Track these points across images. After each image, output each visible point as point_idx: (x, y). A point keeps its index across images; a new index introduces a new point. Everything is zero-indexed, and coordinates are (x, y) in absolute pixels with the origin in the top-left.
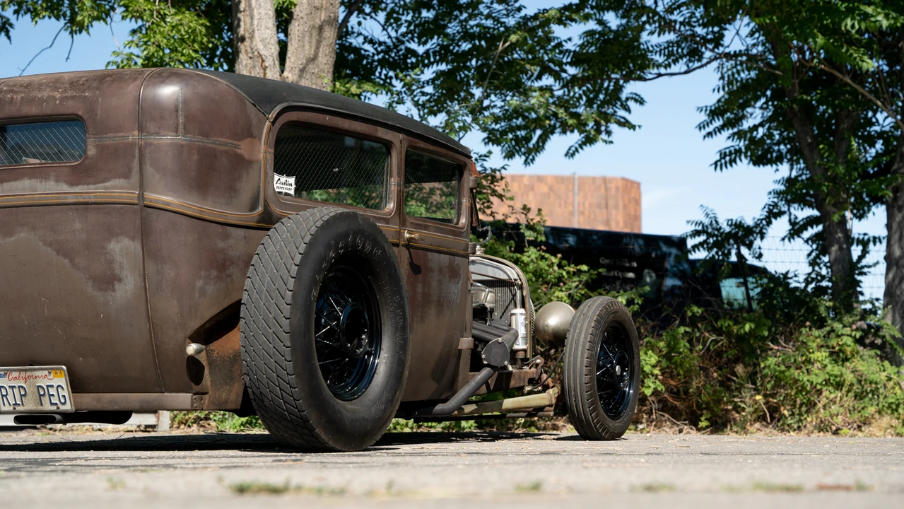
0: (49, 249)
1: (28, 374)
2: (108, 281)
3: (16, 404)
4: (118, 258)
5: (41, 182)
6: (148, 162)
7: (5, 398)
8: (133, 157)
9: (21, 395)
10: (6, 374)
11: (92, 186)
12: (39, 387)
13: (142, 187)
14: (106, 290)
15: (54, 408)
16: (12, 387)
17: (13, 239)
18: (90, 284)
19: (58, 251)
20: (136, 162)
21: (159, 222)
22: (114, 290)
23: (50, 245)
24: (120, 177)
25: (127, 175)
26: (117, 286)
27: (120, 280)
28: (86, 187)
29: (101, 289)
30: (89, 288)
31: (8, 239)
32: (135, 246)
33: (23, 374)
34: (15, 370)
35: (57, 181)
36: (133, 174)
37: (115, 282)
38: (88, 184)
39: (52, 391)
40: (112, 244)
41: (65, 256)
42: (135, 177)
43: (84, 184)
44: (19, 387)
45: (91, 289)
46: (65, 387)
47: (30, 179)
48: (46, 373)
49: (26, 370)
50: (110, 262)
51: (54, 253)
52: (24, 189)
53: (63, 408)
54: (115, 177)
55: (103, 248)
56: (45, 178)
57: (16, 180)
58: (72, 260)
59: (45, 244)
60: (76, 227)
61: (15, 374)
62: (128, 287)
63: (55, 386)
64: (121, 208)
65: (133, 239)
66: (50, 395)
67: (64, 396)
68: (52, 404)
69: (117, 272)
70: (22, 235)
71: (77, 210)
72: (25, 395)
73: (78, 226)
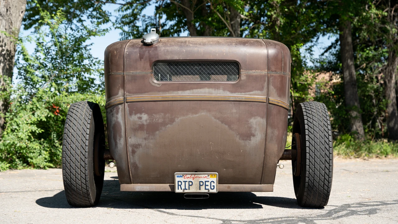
0: (218, 120)
1: (196, 176)
2: (248, 136)
3: (185, 189)
4: (254, 126)
5: (215, 90)
6: (271, 84)
7: (179, 187)
8: (265, 81)
9: (189, 185)
10: (183, 176)
11: (243, 94)
12: (200, 182)
13: (268, 95)
14: (246, 140)
15: (207, 191)
16: (185, 182)
17: (197, 115)
18: (238, 137)
19: (222, 122)
20: (266, 84)
21: (274, 110)
22: (250, 140)
23: (218, 119)
24: (258, 90)
25: (261, 89)
26: (252, 138)
27: (254, 136)
28: (240, 93)
29: (243, 139)
30: (237, 139)
31: (195, 115)
32: (263, 121)
33: (193, 176)
34: (189, 174)
35: (224, 90)
36: (264, 89)
37: (251, 137)
38: (241, 92)
39: (207, 183)
40: (252, 120)
41: (226, 124)
42: (265, 90)
43: (238, 92)
44: (189, 182)
45: (238, 139)
46: (215, 182)
47: (209, 88)
48: (207, 175)
49: (195, 174)
50: (250, 128)
51: (220, 122)
52: (205, 93)
53: (211, 191)
54: (256, 90)
55: (247, 121)
56: (217, 89)
57: (201, 88)
58: (229, 126)
59: (215, 118)
60: (233, 111)
61: (189, 176)
62: (258, 139)
63: (210, 182)
64: (258, 104)
65: (263, 118)
66: (206, 185)
67: (214, 186)
68: (206, 189)
69: (253, 132)
70: (203, 114)
71: (234, 104)
72: (191, 185)
73: (234, 111)
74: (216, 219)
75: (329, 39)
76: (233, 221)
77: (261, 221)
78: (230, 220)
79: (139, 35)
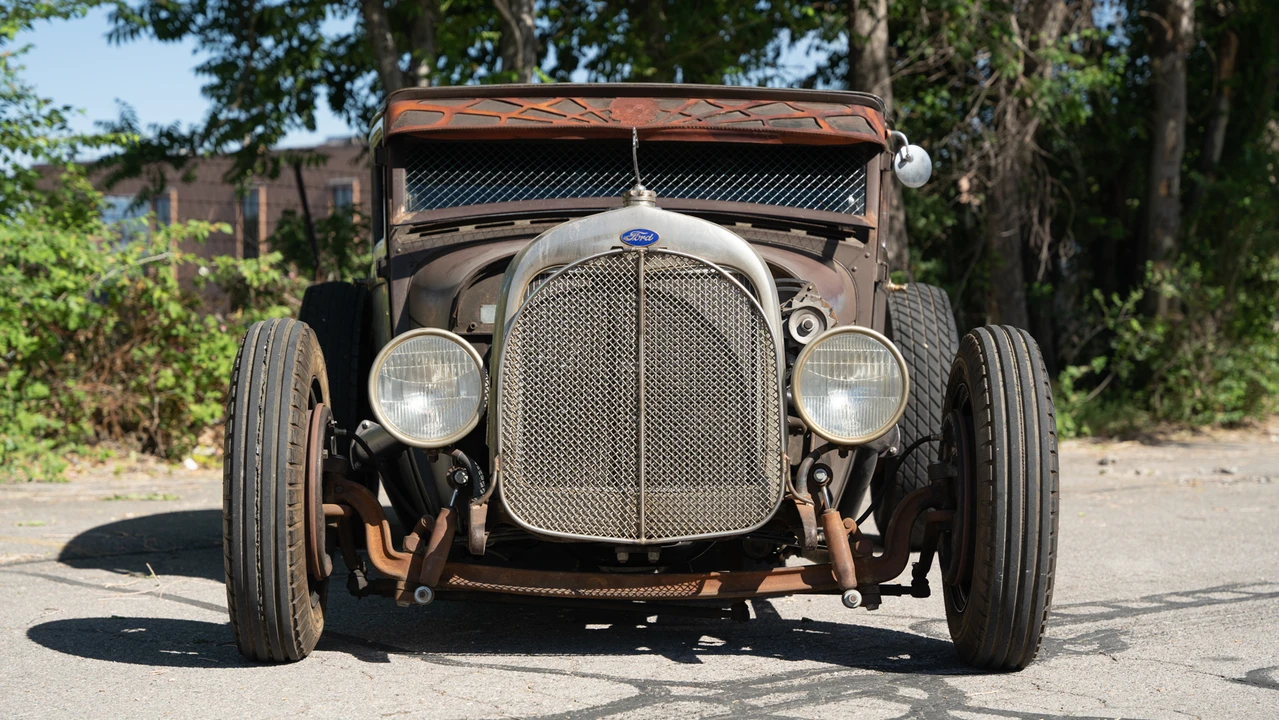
74: (609, 678)
75: (808, 53)
76: (673, 684)
77: (768, 685)
78: (660, 683)
79: (177, 24)
